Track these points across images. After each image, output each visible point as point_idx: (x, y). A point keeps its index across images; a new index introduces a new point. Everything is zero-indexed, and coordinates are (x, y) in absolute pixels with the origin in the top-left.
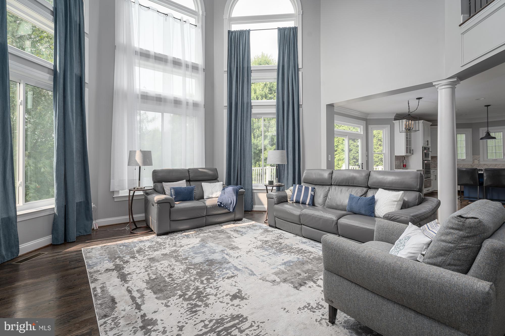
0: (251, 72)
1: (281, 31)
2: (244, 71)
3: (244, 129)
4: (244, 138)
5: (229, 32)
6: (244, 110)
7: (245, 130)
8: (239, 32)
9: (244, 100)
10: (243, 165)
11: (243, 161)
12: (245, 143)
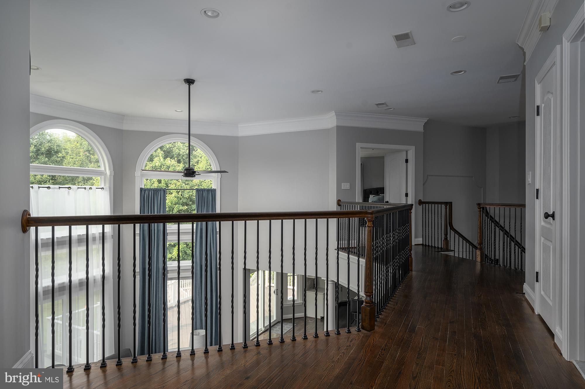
0: (167, 235)
1: (199, 192)
2: (159, 233)
3: (159, 296)
4: (159, 306)
5: (141, 189)
6: (159, 276)
7: (160, 298)
8: (153, 191)
9: (159, 265)
10: (158, 335)
11: (158, 330)
12: (160, 311)
